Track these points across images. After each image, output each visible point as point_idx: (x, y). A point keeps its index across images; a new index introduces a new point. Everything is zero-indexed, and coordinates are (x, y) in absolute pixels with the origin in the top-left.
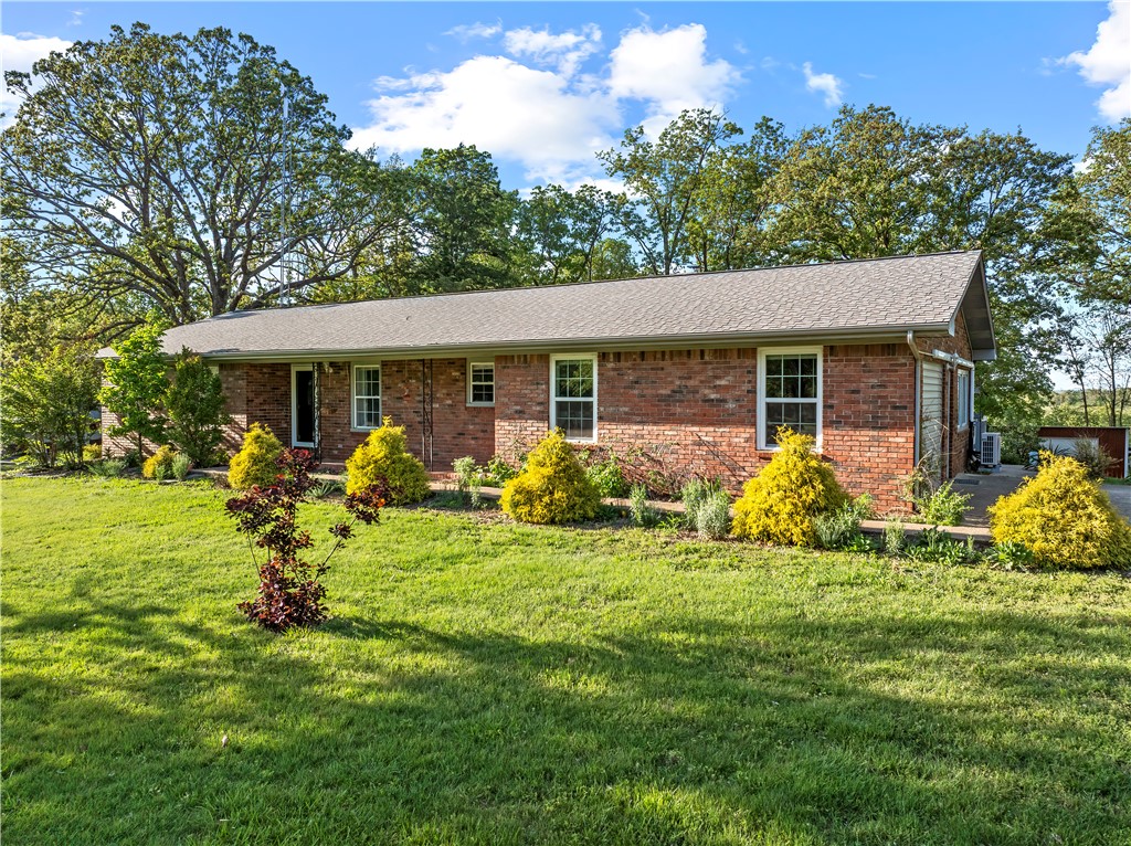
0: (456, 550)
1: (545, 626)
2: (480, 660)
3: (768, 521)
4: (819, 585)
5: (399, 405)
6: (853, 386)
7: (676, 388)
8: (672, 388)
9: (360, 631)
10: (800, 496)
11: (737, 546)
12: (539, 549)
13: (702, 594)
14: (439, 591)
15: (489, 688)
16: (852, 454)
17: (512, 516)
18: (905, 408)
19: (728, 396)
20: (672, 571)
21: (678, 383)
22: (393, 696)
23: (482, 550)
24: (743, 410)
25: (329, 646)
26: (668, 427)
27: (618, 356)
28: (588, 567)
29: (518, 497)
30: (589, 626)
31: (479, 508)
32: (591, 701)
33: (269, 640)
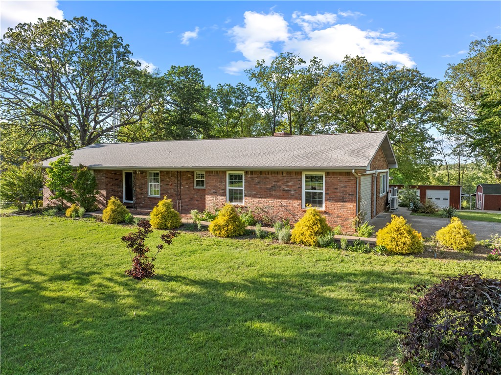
0: (194, 248)
1: (226, 276)
2: (206, 288)
3: (302, 237)
4: (316, 261)
5: (167, 187)
6: (335, 187)
7: (273, 185)
8: (271, 185)
9: (167, 279)
10: (313, 229)
11: (292, 246)
12: (224, 248)
13: (278, 265)
14: (190, 264)
15: (210, 296)
16: (335, 211)
17: (213, 234)
18: (353, 195)
19: (292, 189)
20: (269, 256)
21: (274, 183)
22: (181, 300)
23: (203, 248)
24: (297, 194)
25: (158, 284)
26: (270, 199)
27: (252, 173)
28: (240, 255)
29: (215, 228)
30: (241, 276)
31: (201, 231)
32: (241, 300)
33: (137, 283)
